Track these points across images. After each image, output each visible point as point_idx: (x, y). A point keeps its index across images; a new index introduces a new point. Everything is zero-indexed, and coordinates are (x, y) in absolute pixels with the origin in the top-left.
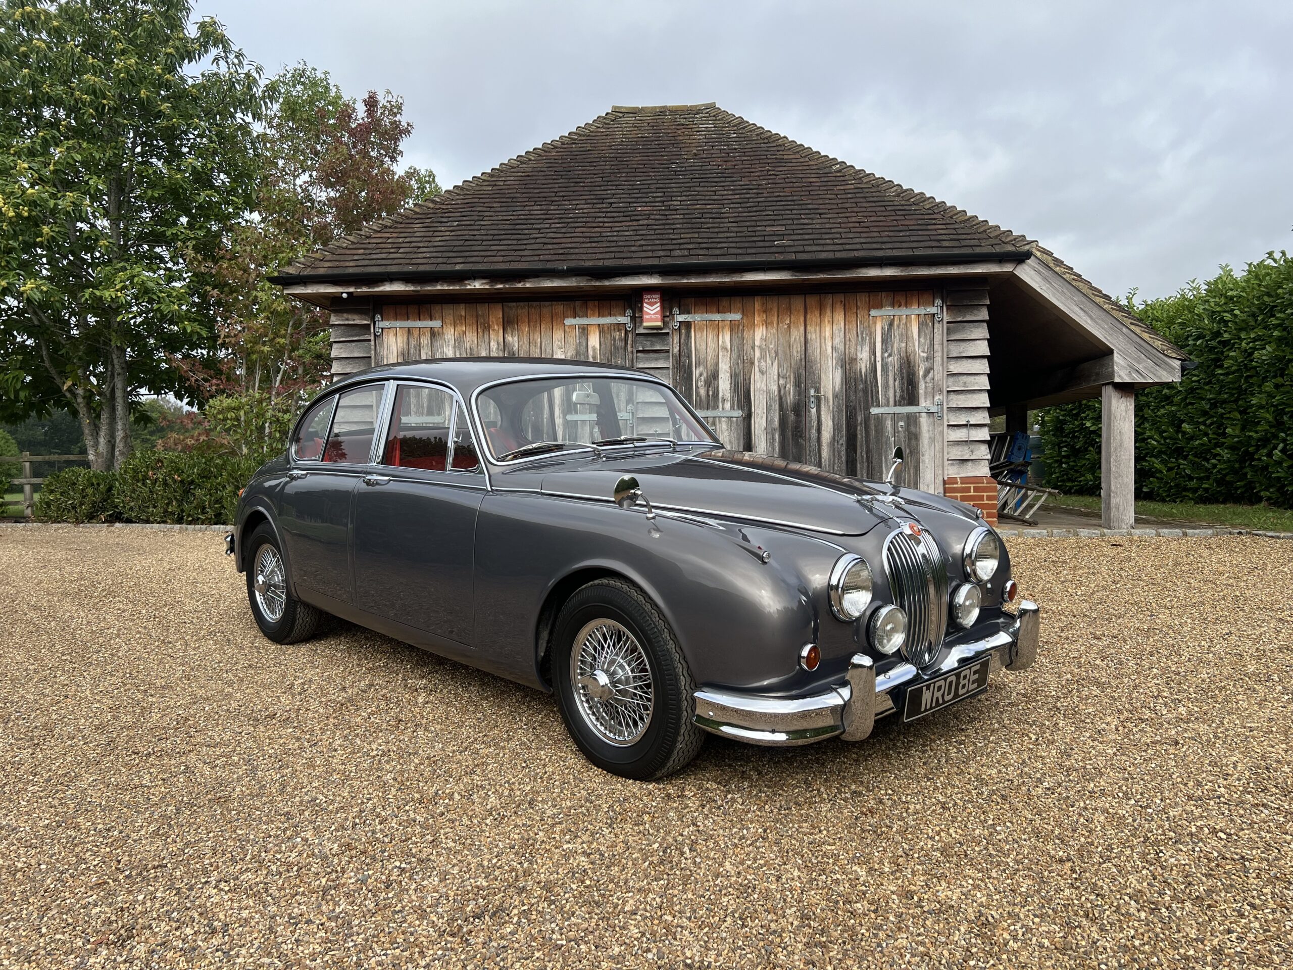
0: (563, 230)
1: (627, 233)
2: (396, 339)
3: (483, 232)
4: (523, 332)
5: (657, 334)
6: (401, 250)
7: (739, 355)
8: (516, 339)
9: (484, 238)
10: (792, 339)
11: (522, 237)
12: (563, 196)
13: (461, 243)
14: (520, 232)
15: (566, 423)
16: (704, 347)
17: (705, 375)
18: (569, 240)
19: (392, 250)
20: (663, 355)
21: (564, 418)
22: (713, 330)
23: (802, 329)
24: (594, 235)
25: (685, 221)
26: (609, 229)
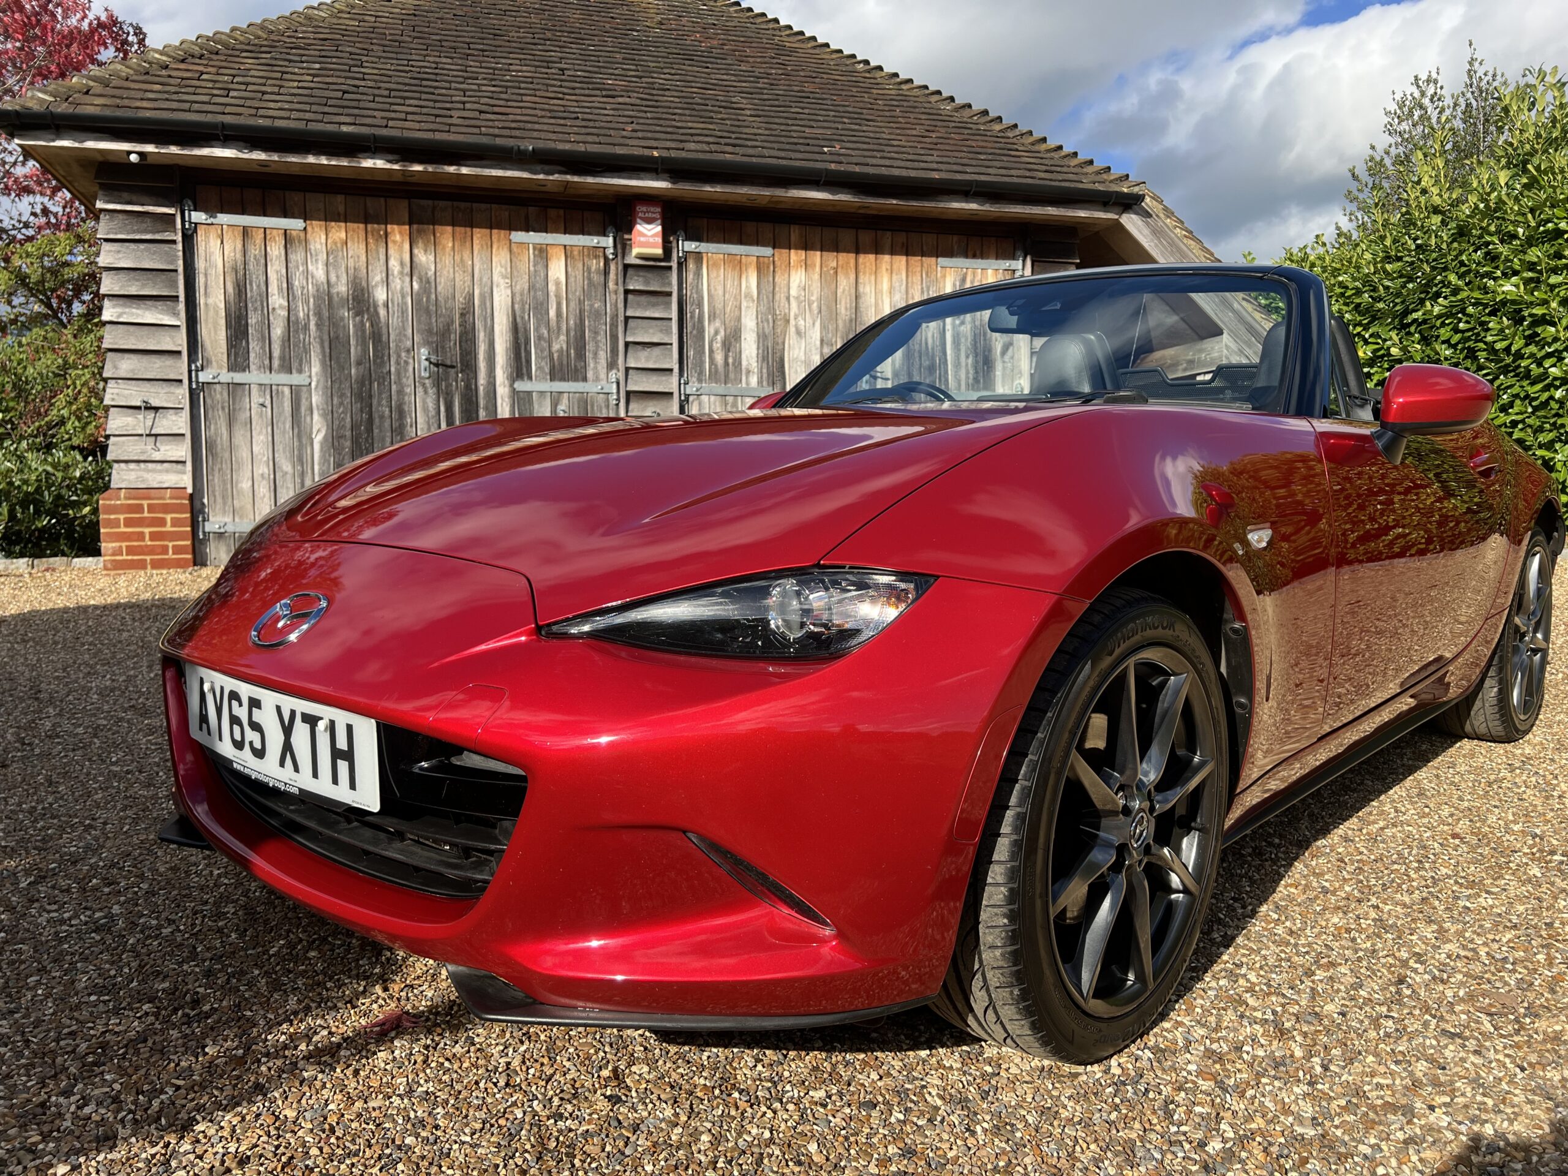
0: (503, 96)
1: (606, 112)
2: (222, 242)
3: (370, 84)
4: (444, 248)
5: (653, 266)
6: (232, 94)
7: (769, 308)
8: (432, 258)
9: (376, 92)
10: (839, 291)
11: (440, 98)
12: (483, 51)
13: (340, 94)
14: (432, 90)
15: (514, 393)
16: (721, 292)
17: (722, 333)
18: (519, 111)
19: (215, 92)
20: (661, 299)
21: (511, 385)
22: (734, 268)
23: (853, 276)
24: (555, 108)
25: (685, 106)
26: (575, 104)
